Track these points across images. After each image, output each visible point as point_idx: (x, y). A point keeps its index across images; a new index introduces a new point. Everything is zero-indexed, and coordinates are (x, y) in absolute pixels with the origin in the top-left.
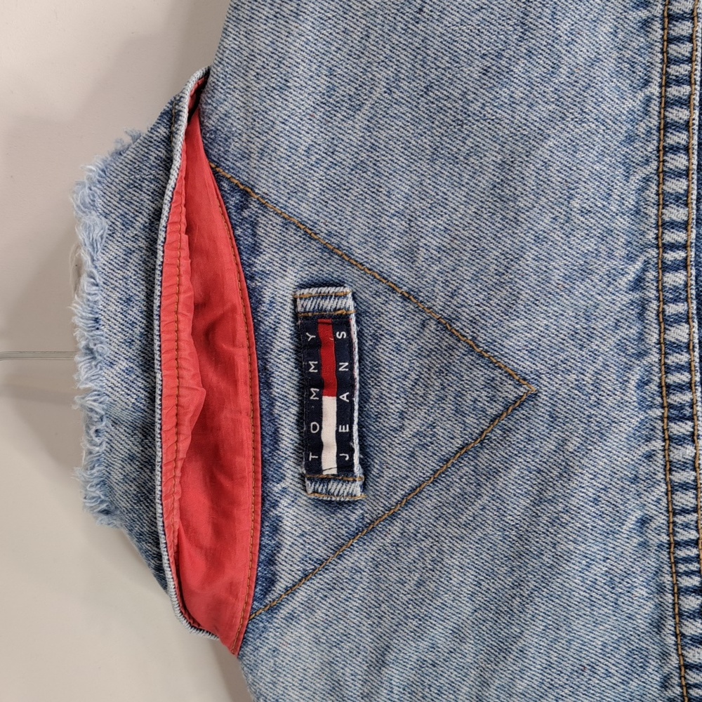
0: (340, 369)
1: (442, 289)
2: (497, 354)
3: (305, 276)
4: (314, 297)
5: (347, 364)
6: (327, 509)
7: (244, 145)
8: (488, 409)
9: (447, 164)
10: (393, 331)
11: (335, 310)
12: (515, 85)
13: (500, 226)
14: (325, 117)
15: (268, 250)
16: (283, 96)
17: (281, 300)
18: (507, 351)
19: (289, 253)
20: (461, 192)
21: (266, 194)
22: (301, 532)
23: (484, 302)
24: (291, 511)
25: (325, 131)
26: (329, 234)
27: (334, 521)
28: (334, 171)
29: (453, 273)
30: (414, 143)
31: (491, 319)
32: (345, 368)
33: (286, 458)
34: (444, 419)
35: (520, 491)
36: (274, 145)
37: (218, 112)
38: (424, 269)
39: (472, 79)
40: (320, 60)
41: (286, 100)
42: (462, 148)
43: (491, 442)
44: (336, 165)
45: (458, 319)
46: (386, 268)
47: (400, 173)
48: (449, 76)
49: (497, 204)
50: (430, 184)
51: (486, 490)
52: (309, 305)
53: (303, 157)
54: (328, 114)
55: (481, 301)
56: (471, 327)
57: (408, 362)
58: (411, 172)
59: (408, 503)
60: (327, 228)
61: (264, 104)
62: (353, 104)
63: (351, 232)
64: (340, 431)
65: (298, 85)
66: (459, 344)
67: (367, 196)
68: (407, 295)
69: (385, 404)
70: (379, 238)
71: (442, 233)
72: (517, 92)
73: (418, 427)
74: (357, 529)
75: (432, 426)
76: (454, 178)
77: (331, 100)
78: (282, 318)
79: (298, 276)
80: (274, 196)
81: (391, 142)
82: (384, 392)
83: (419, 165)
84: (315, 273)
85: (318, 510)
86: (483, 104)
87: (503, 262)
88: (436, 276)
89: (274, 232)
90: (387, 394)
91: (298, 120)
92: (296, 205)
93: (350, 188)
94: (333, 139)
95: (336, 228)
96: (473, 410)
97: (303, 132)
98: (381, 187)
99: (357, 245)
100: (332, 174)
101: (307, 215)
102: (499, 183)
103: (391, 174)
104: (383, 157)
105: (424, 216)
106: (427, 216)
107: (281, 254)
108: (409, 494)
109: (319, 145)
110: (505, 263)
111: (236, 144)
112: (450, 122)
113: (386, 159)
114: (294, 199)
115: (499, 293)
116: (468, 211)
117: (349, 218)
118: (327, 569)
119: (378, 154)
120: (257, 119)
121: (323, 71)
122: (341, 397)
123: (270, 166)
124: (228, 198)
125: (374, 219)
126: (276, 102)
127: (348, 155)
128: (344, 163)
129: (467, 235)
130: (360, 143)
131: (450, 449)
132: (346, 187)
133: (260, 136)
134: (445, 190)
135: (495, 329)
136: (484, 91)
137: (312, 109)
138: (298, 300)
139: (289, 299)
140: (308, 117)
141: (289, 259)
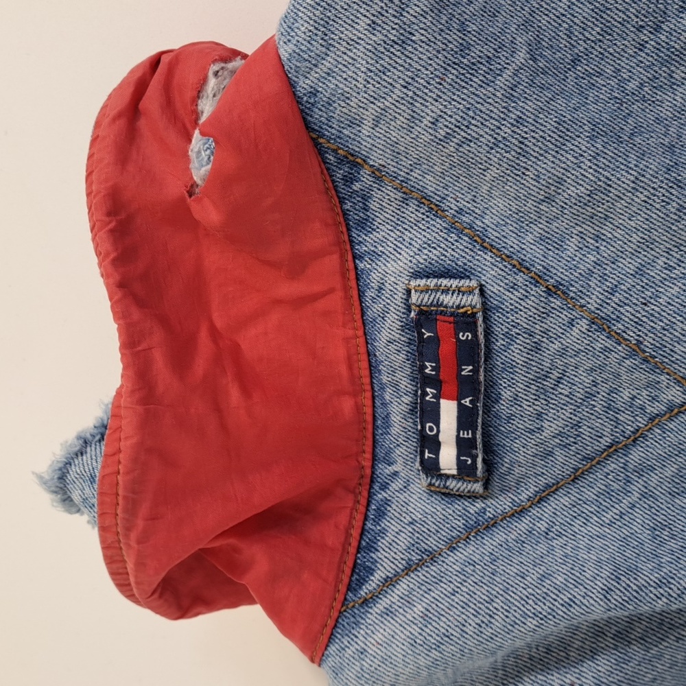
0: (463, 373)
1: (599, 284)
2: (667, 360)
3: (422, 261)
4: (432, 290)
5: (471, 367)
6: (443, 499)
7: (354, 110)
8: (648, 407)
9: (611, 143)
10: (533, 329)
11: (458, 307)
12: (677, 64)
13: (676, 217)
14: (458, 81)
15: (383, 228)
16: (406, 53)
17: (392, 288)
18: (679, 357)
19: (406, 233)
20: (629, 177)
21: (383, 166)
22: (410, 520)
23: (652, 301)
24: (402, 497)
25: (458, 99)
26: (460, 211)
27: (451, 512)
28: (468, 148)
29: (613, 266)
30: (570, 117)
31: (661, 321)
32: (469, 372)
33: (398, 445)
34: (593, 417)
35: (676, 490)
36: (394, 114)
37: (318, 70)
38: (577, 259)
39: (626, 55)
40: (450, 11)
41: (410, 58)
42: (625, 127)
43: (647, 441)
44: (471, 141)
45: (618, 319)
46: (529, 256)
47: (553, 153)
48: (600, 50)
49: (672, 191)
50: (590, 167)
51: (636, 488)
52: (426, 299)
53: (430, 130)
54: (462, 77)
55: (648, 299)
56: (635, 330)
57: (549, 361)
58: (566, 152)
59: (541, 499)
60: (458, 204)
61: (382, 62)
62: (492, 67)
63: (488, 212)
64: (461, 435)
65: (425, 40)
66: (620, 348)
67: (510, 179)
68: (553, 289)
69: (521, 406)
70: (522, 222)
71: (602, 220)
72: (678, 71)
73: (560, 429)
74: (475, 523)
75: (577, 426)
76: (620, 159)
77: (465, 61)
78: (391, 308)
79: (414, 261)
80: (393, 169)
81: (541, 116)
82: (520, 395)
83: (577, 143)
84: (435, 258)
85: (433, 499)
86: (641, 83)
87: (675, 255)
88: (591, 268)
89: (391, 208)
90: (523, 396)
91: (425, 84)
92: (420, 178)
93: (488, 169)
94: (469, 109)
95: (469, 205)
96: (630, 407)
97: (430, 100)
98: (528, 169)
99: (495, 227)
100: (466, 152)
101: (433, 190)
102: (672, 166)
103: (542, 155)
104: (532, 134)
105: (581, 204)
106: (586, 204)
107: (398, 233)
108: (544, 491)
109: (451, 116)
110: (678, 257)
111: (344, 110)
112: (607, 99)
113: (536, 136)
114: (417, 171)
115: (670, 290)
116: (636, 199)
117: (486, 197)
118: (435, 562)
119: (526, 129)
120: (371, 81)
121: (455, 25)
122: (463, 402)
123: (388, 135)
124: (334, 171)
125: (517, 202)
126: (398, 60)
127: (487, 130)
128: (481, 139)
129: (634, 225)
130: (502, 116)
131: (597, 448)
132: (482, 167)
133: (376, 102)
134: (608, 175)
135: (666, 332)
136: (641, 70)
137: (442, 70)
138: (413, 291)
139: (401, 288)
140: (438, 80)
141: (407, 239)
